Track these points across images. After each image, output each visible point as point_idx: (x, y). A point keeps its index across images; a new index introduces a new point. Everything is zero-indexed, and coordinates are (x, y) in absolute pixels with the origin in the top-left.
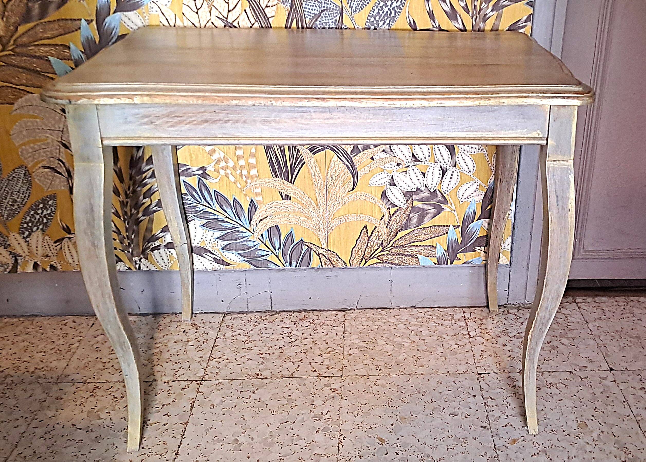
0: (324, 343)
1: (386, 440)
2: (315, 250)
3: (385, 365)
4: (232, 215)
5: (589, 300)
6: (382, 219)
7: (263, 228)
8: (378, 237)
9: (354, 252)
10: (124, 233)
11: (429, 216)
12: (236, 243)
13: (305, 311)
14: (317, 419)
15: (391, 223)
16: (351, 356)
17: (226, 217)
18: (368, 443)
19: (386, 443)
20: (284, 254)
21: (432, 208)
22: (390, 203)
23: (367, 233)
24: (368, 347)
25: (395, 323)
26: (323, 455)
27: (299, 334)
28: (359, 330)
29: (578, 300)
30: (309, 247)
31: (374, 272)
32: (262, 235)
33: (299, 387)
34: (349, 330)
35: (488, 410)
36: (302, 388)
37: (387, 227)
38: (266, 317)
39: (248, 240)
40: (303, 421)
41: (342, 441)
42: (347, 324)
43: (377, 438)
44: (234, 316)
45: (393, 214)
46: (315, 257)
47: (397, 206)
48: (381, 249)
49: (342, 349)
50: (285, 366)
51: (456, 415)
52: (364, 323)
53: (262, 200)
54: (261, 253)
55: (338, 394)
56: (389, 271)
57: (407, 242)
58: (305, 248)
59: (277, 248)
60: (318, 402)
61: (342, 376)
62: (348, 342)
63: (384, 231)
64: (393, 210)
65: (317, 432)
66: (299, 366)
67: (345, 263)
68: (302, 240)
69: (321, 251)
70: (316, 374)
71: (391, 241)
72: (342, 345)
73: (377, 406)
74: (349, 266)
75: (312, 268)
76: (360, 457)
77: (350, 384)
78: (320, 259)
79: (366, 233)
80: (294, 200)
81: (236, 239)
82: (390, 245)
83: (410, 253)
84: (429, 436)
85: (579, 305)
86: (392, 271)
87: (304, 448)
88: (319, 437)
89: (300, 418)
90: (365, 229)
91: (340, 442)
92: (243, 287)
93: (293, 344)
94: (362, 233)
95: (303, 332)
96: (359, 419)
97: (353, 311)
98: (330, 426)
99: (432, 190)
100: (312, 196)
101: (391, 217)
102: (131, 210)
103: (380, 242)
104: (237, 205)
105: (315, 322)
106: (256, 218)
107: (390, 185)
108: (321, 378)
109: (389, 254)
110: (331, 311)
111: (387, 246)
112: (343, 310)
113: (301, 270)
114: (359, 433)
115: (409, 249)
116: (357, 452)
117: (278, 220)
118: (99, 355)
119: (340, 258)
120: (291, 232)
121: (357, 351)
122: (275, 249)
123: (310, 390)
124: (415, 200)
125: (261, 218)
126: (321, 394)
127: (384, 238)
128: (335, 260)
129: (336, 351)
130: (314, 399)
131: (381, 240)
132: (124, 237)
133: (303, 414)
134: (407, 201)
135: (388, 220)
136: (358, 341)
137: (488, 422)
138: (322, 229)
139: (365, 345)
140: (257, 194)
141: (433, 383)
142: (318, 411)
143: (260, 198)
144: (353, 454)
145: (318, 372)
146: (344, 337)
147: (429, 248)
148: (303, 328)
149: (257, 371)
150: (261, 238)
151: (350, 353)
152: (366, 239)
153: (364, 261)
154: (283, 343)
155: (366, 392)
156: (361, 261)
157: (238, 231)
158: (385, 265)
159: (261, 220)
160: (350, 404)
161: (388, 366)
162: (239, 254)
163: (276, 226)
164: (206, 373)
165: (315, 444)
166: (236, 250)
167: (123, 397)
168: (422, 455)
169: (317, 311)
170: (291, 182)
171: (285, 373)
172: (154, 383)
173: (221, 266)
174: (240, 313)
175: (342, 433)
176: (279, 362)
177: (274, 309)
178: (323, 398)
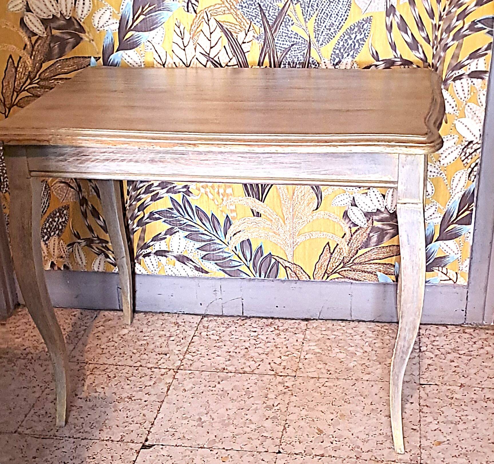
0: (285, 347)
1: (324, 431)
2: (282, 263)
3: (336, 370)
4: (210, 229)
6: (343, 237)
7: (236, 241)
8: (339, 254)
9: (317, 267)
11: (388, 235)
12: (213, 254)
13: (272, 318)
14: (268, 409)
15: (352, 241)
16: (307, 360)
17: (205, 230)
18: (309, 432)
19: (324, 433)
20: (254, 266)
21: (391, 228)
22: (351, 222)
23: (330, 250)
24: (323, 353)
25: (352, 334)
26: (269, 437)
27: (264, 338)
28: (317, 338)
30: (276, 260)
31: (335, 286)
32: (235, 247)
33: (257, 382)
34: (309, 337)
36: (260, 383)
37: (348, 245)
38: (238, 321)
39: (222, 252)
40: (256, 409)
41: (287, 428)
42: (307, 332)
43: (317, 429)
44: (210, 318)
45: (354, 233)
46: (282, 270)
47: (358, 226)
48: (342, 265)
49: (299, 353)
50: (248, 364)
52: (324, 333)
53: (236, 216)
54: (234, 264)
55: (289, 390)
56: (349, 286)
57: (367, 260)
58: (273, 261)
60: (271, 396)
61: (295, 376)
62: (306, 348)
63: (346, 249)
64: (354, 229)
65: (267, 419)
66: (259, 365)
67: (309, 277)
68: (270, 253)
69: (287, 264)
70: (273, 373)
71: (352, 258)
72: (300, 350)
73: (321, 404)
74: (312, 279)
75: (279, 280)
76: (300, 442)
77: (301, 384)
78: (286, 271)
79: (328, 249)
80: (264, 217)
81: (213, 250)
82: (351, 261)
83: (369, 270)
84: (363, 432)
86: (352, 286)
87: (254, 430)
88: (268, 424)
89: (254, 407)
90: (327, 246)
91: (285, 429)
92: (219, 293)
93: (257, 346)
94: (325, 249)
95: (267, 336)
96: (304, 412)
97: (315, 321)
98: (278, 415)
99: (391, 212)
100: (281, 214)
101: (352, 236)
103: (342, 259)
104: (215, 220)
105: (280, 328)
106: (230, 232)
107: (352, 205)
108: (277, 376)
109: (350, 270)
110: (296, 319)
111: (348, 262)
112: (307, 320)
113: (269, 281)
114: (302, 423)
115: (368, 266)
116: (297, 438)
117: (249, 235)
118: (99, 342)
119: (304, 272)
120: (261, 246)
121: (312, 356)
122: (247, 261)
123: (266, 386)
124: (375, 220)
125: (235, 232)
126: (275, 390)
127: (345, 255)
128: (300, 273)
129: (294, 355)
130: (268, 393)
131: (343, 257)
133: (257, 404)
134: (368, 221)
135: (349, 238)
136: (315, 347)
138: (289, 245)
139: (320, 351)
140: (232, 211)
141: (376, 389)
142: (270, 403)
143: (234, 214)
144: (294, 439)
145: (275, 371)
146: (303, 343)
147: (388, 266)
148: (268, 333)
149: (224, 366)
150: (235, 250)
151: (306, 357)
152: (329, 255)
153: (326, 275)
154: (249, 345)
155: (314, 391)
156: (324, 276)
157: (215, 243)
158: (347, 280)
159: (235, 234)
160: (298, 400)
161: (338, 371)
162: (216, 263)
163: (248, 240)
164: (182, 364)
165: (264, 429)
166: (213, 260)
167: (115, 377)
168: (353, 446)
169: (283, 319)
170: (261, 201)
171: (247, 370)
172: (140, 368)
173: (201, 273)
174: (215, 316)
175: (287, 422)
176: (243, 360)
177: (245, 315)
178: (276, 393)
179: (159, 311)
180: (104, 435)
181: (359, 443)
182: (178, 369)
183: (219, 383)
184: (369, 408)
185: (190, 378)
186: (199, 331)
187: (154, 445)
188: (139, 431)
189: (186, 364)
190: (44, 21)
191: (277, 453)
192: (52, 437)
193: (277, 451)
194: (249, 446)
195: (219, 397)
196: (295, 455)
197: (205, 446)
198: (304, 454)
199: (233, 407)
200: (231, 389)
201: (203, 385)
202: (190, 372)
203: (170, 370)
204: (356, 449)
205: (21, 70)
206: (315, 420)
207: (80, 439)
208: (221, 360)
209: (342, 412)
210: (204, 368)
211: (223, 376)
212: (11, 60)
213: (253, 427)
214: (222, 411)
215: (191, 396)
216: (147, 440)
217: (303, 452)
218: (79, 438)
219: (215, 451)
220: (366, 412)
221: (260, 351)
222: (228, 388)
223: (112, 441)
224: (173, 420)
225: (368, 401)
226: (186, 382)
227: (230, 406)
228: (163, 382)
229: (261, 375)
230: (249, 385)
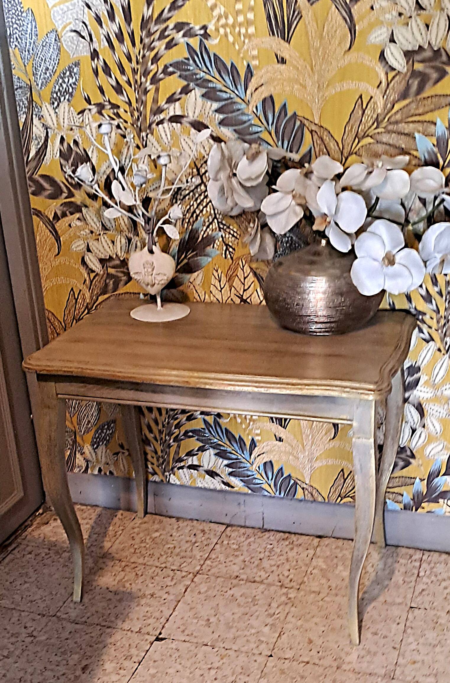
0: (295, 561)
1: (314, 641)
2: (300, 484)
4: (238, 449)
7: (260, 462)
8: (352, 480)
9: (332, 490)
10: (160, 453)
12: (239, 471)
13: (289, 533)
14: (269, 617)
16: (312, 575)
17: (234, 450)
18: (300, 641)
19: (313, 643)
20: (275, 485)
21: (401, 461)
24: (328, 570)
26: (264, 642)
27: (278, 550)
28: (326, 555)
30: (295, 481)
31: (348, 509)
32: (259, 467)
33: (264, 591)
34: (318, 554)
36: (266, 592)
38: (257, 533)
39: (247, 470)
40: (259, 616)
42: (318, 549)
43: (308, 639)
44: (234, 528)
46: (299, 489)
48: (354, 490)
49: (307, 568)
50: (259, 574)
52: (333, 550)
54: (257, 481)
55: (291, 601)
58: (292, 482)
59: (270, 478)
60: (274, 605)
61: (299, 589)
62: (314, 563)
65: (266, 625)
66: (269, 576)
67: (324, 498)
68: (290, 475)
69: (305, 486)
70: (280, 584)
72: (308, 565)
74: (327, 501)
75: (297, 499)
76: (290, 649)
77: (303, 596)
78: (304, 492)
79: (342, 475)
80: (285, 442)
81: (239, 468)
88: (266, 630)
89: (257, 613)
90: (342, 472)
92: (242, 506)
93: (271, 558)
94: (340, 475)
95: (281, 550)
96: (299, 623)
97: (327, 538)
98: (277, 623)
99: (402, 446)
100: (300, 440)
102: (165, 437)
104: (242, 442)
105: (294, 543)
106: (254, 454)
108: (283, 587)
110: (310, 536)
112: (320, 537)
113: (287, 499)
114: (296, 632)
116: (289, 645)
117: (272, 457)
118: (133, 542)
119: (320, 494)
120: (282, 468)
121: (318, 572)
122: (268, 480)
123: (271, 595)
126: (278, 600)
128: (316, 495)
129: (302, 569)
130: (272, 602)
132: (159, 457)
133: (260, 611)
136: (322, 564)
137: (399, 645)
138: (307, 468)
139: (326, 568)
140: (257, 435)
142: (271, 611)
143: (259, 438)
144: (286, 645)
145: (282, 582)
146: (312, 559)
147: (397, 495)
148: (282, 546)
149: (238, 574)
150: (258, 470)
151: (312, 572)
152: (342, 481)
153: (340, 499)
154: (263, 556)
156: (338, 499)
157: (241, 462)
159: (259, 455)
160: (297, 611)
162: (241, 480)
163: (271, 462)
164: (201, 569)
165: (262, 634)
166: (239, 477)
167: (142, 575)
168: (337, 657)
169: (298, 534)
170: (284, 427)
171: (257, 579)
172: (165, 569)
173: (227, 488)
174: (239, 526)
175: (283, 630)
176: (255, 570)
177: (265, 527)
178: (279, 603)
179: (189, 518)
180: (126, 626)
181: (343, 655)
182: (197, 573)
183: (231, 589)
185: (206, 583)
186: (221, 540)
187: (167, 638)
188: (156, 625)
189: (205, 569)
190: (102, 261)
193: (269, 655)
194: (246, 647)
195: (228, 602)
196: (284, 660)
197: (209, 644)
198: (292, 660)
199: (239, 611)
200: (239, 595)
201: (216, 590)
203: (190, 573)
204: (339, 660)
205: (80, 301)
206: (308, 630)
208: (236, 568)
209: (334, 626)
210: (220, 574)
211: (236, 583)
212: (72, 292)
213: (253, 631)
214: (228, 614)
215: (204, 599)
216: (160, 634)
217: (291, 658)
219: (217, 649)
221: (273, 563)
222: (237, 594)
223: (132, 631)
224: (185, 619)
226: (202, 586)
227: (236, 610)
228: (182, 584)
229: (269, 585)
230: (257, 593)
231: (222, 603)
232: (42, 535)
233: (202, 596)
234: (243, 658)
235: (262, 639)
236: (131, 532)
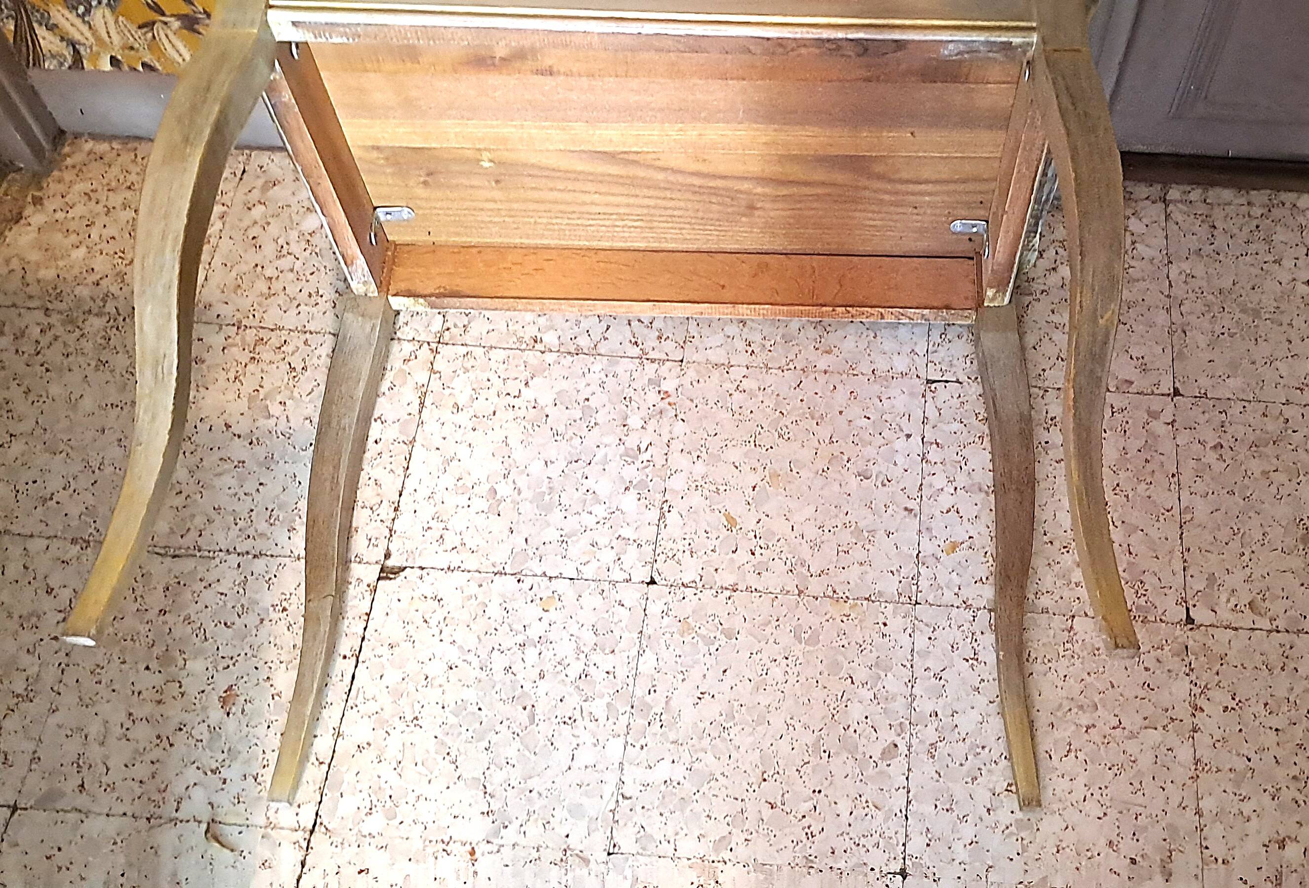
1: (739, 520)
3: (763, 342)
5: (1196, 194)
14: (629, 460)
18: (708, 525)
19: (738, 527)
26: (631, 542)
29: (1174, 193)
33: (605, 379)
35: (926, 472)
36: (610, 382)
40: (605, 462)
41: (666, 514)
43: (724, 515)
51: (867, 479)
55: (670, 404)
60: (635, 421)
61: (682, 361)
65: (627, 489)
66: (608, 326)
70: (636, 351)
73: (734, 443)
76: (692, 553)
77: (694, 383)
84: (812, 521)
85: (1171, 207)
87: (602, 521)
88: (629, 502)
89: (600, 453)
91: (662, 516)
96: (700, 468)
98: (650, 478)
108: (645, 361)
114: (696, 499)
116: (687, 542)
123: (623, 391)
126: (641, 403)
130: (629, 413)
133: (606, 446)
137: (918, 500)
141: (841, 396)
142: (632, 442)
144: (680, 545)
145: (641, 346)
149: (535, 332)
155: (719, 405)
160: (688, 433)
161: (768, 344)
164: (447, 325)
165: (621, 516)
167: (304, 369)
168: (793, 560)
171: (584, 342)
175: (667, 497)
178: (644, 413)
180: (300, 544)
181: (805, 552)
182: (439, 342)
183: (526, 384)
184: (826, 450)
185: (466, 371)
187: (405, 568)
188: (371, 530)
189: (455, 326)
191: (648, 584)
192: (191, 552)
193: (648, 580)
194: (594, 564)
195: (529, 427)
196: (682, 588)
197: (508, 570)
198: (700, 585)
199: (559, 452)
200: (551, 402)
201: (494, 391)
202: (464, 350)
203: (421, 344)
204: (798, 567)
206: (722, 488)
207: (250, 556)
209: (775, 466)
210: (492, 340)
211: (536, 362)
213: (600, 511)
214: (537, 467)
215: (470, 425)
216: (387, 556)
217: (698, 580)
218: (248, 553)
219: (528, 582)
220: (821, 464)
222: (546, 399)
224: (439, 496)
225: (824, 432)
226: (457, 383)
227: (551, 452)
228: (410, 384)
229: (613, 357)
230: (589, 390)
231: (515, 434)
232: (15, 264)
233: (462, 418)
234: (591, 600)
235: (626, 532)
236: (247, 222)
